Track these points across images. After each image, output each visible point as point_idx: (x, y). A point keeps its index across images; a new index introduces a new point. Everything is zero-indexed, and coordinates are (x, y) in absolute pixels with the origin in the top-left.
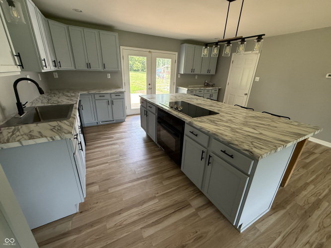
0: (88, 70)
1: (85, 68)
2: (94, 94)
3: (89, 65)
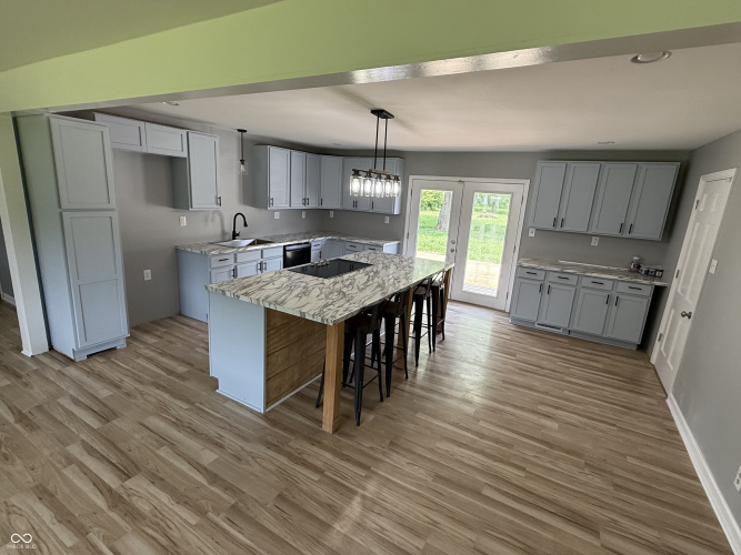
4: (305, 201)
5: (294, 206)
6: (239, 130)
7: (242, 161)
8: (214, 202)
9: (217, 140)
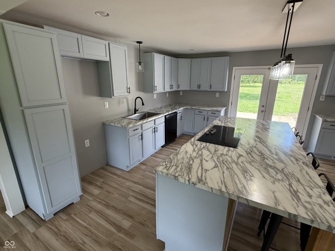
0: (199, 90)
1: (196, 89)
2: (195, 109)
3: (199, 86)
4: (171, 86)
5: (166, 90)
6: (138, 42)
7: (140, 63)
8: (126, 91)
9: (126, 48)
